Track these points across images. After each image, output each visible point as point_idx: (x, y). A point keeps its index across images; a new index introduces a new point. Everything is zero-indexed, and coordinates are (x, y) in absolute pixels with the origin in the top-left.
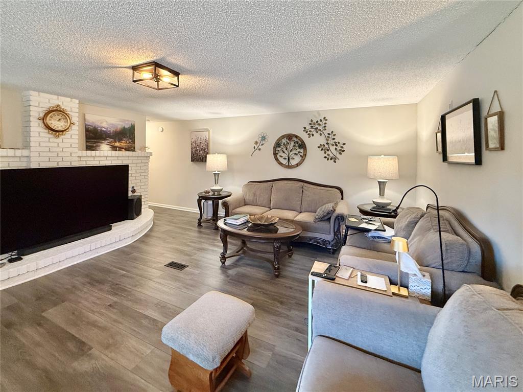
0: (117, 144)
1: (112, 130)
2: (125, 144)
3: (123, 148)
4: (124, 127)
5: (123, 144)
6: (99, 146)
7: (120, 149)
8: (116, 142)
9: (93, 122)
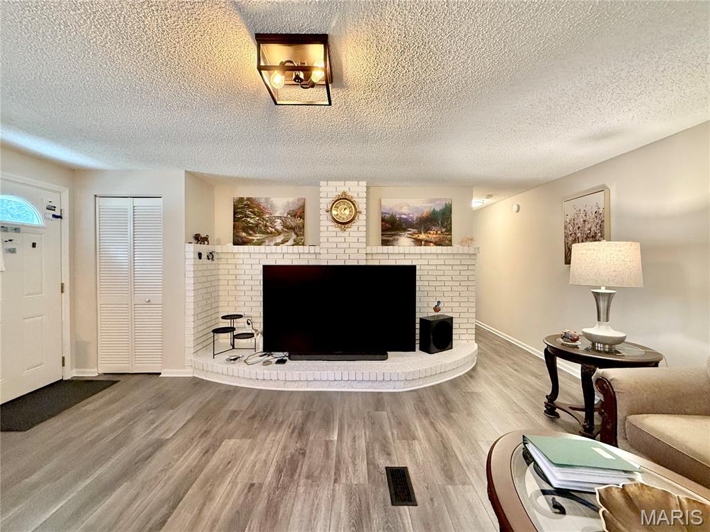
0: (423, 236)
1: (415, 216)
2: (435, 236)
3: (431, 242)
4: (434, 210)
5: (432, 236)
6: (397, 240)
7: (427, 243)
8: (421, 233)
9: (390, 209)
